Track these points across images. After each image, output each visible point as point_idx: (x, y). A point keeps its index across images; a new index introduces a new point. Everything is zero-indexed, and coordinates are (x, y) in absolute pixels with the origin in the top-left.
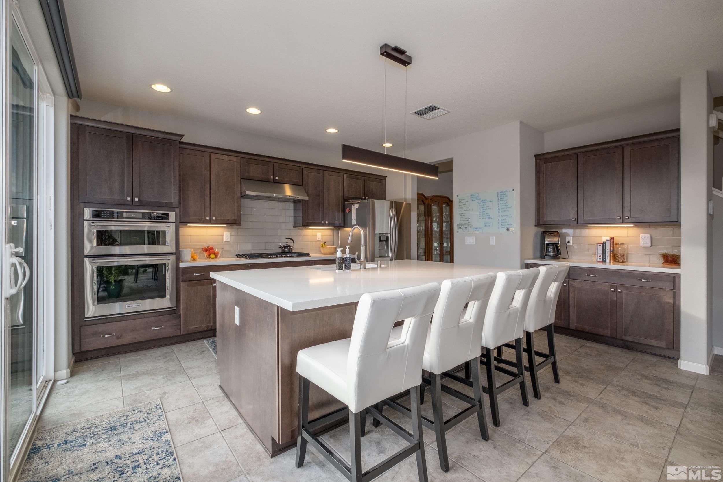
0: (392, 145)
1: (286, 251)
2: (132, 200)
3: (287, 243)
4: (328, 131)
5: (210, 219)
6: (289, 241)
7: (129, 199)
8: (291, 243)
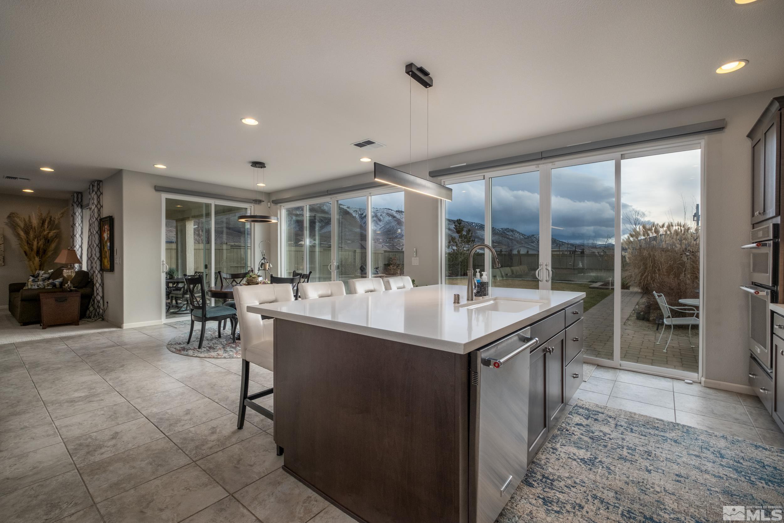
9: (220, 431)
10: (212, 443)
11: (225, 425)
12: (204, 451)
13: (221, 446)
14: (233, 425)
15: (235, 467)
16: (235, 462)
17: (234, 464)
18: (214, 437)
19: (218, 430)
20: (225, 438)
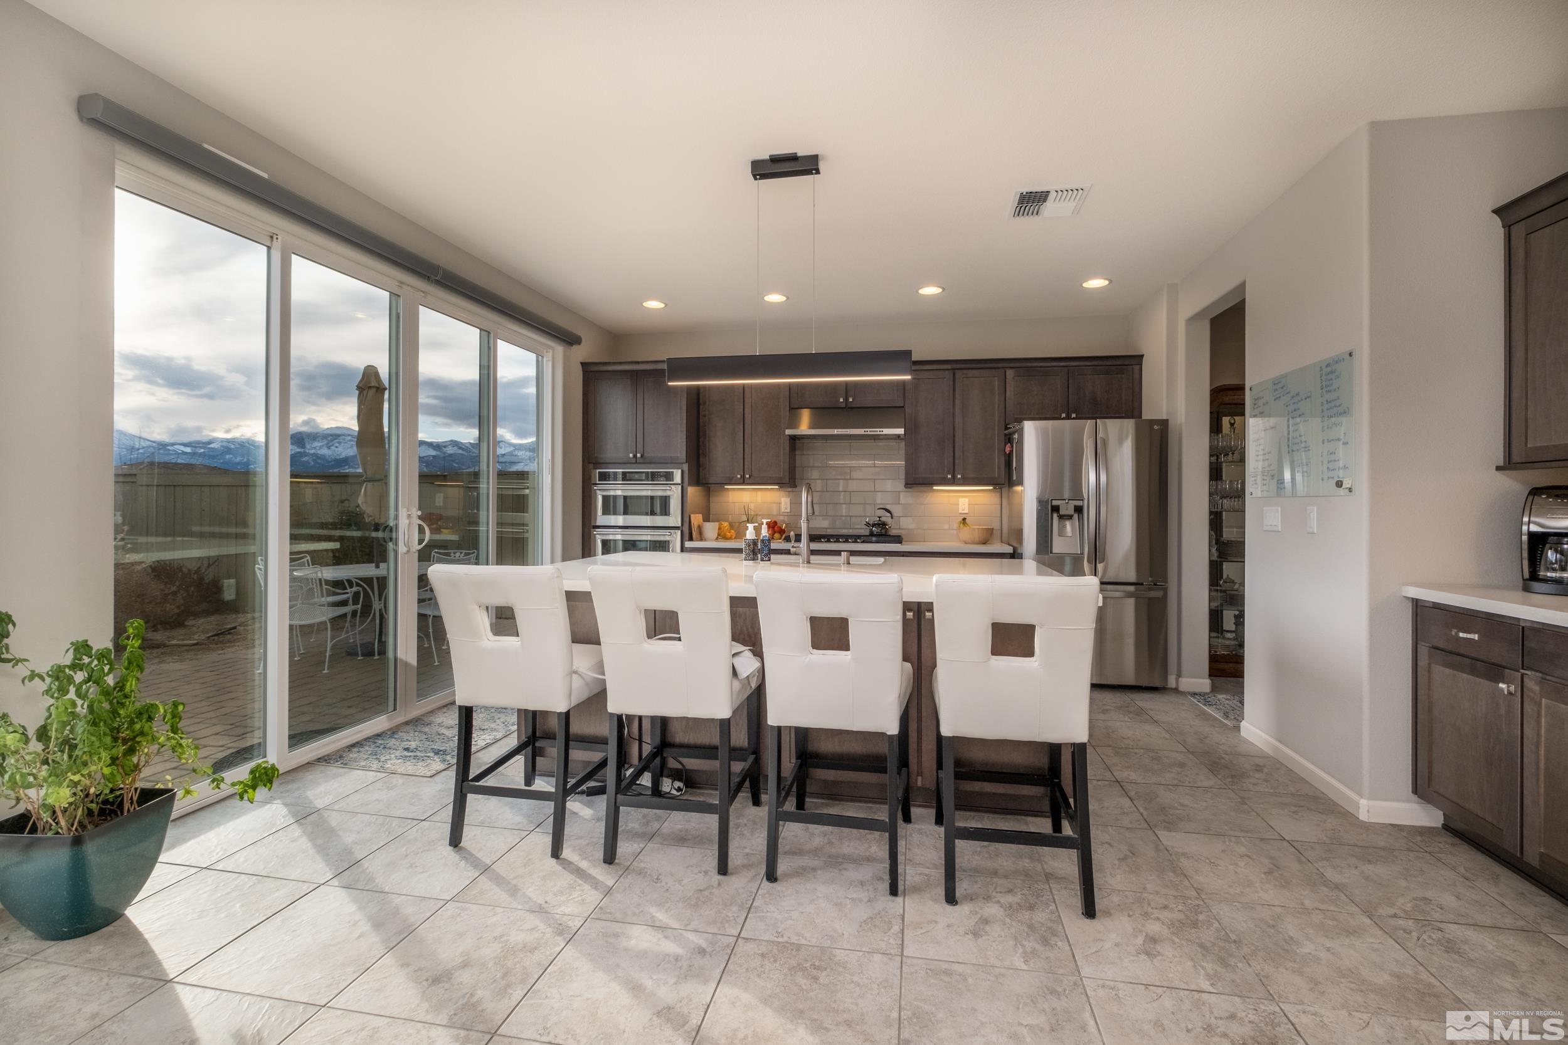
0: (1107, 282)
1: (881, 532)
2: (635, 456)
3: (880, 517)
4: (921, 291)
5: (743, 477)
6: (882, 513)
7: (631, 455)
8: (886, 518)
9: (1136, 936)
10: (1160, 916)
11: (1117, 945)
12: (1180, 908)
13: (1144, 899)
14: (1100, 932)
15: (1134, 854)
16: (1130, 860)
17: (1134, 859)
18: (1154, 928)
19: (1140, 940)
20: (1131, 914)
